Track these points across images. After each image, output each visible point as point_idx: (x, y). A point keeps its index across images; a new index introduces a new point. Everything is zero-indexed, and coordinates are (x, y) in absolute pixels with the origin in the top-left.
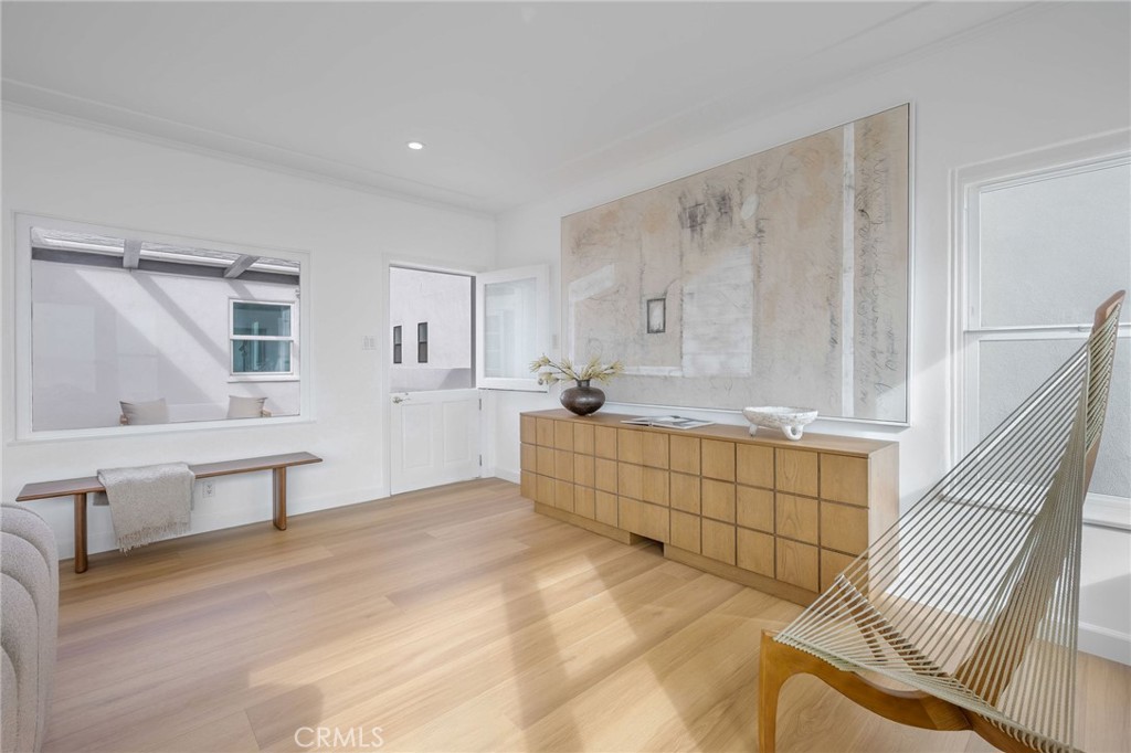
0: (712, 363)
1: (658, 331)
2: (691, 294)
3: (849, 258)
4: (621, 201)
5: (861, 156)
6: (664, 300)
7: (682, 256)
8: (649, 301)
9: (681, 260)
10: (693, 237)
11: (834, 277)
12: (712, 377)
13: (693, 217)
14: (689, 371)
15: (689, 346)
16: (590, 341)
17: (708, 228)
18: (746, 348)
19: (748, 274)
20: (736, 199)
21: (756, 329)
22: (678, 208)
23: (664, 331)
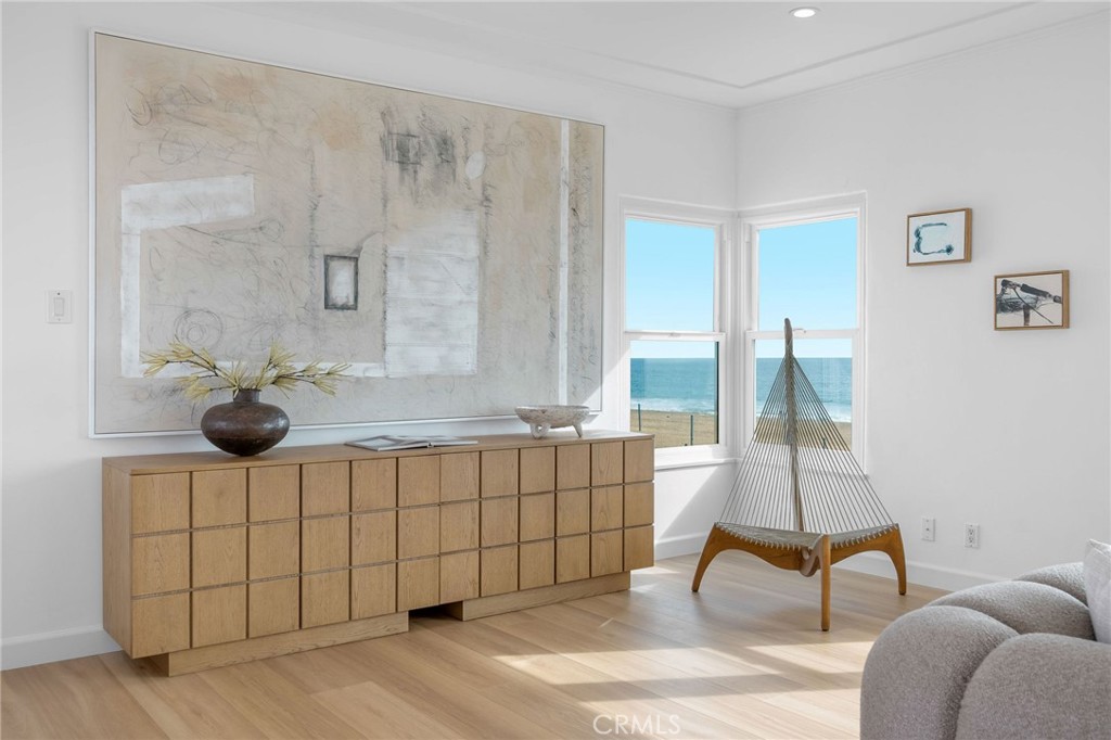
0: (429, 358)
1: (344, 307)
2: (400, 259)
3: (564, 253)
4: (270, 71)
5: (574, 158)
6: (356, 259)
7: (385, 201)
8: (328, 258)
9: (385, 206)
10: (402, 179)
11: (553, 269)
12: (429, 377)
13: (403, 151)
14: (396, 369)
15: (396, 334)
16: (188, 313)
17: (425, 172)
18: (470, 338)
19: (473, 249)
20: (459, 151)
21: (482, 317)
22: (380, 128)
23: (355, 307)
